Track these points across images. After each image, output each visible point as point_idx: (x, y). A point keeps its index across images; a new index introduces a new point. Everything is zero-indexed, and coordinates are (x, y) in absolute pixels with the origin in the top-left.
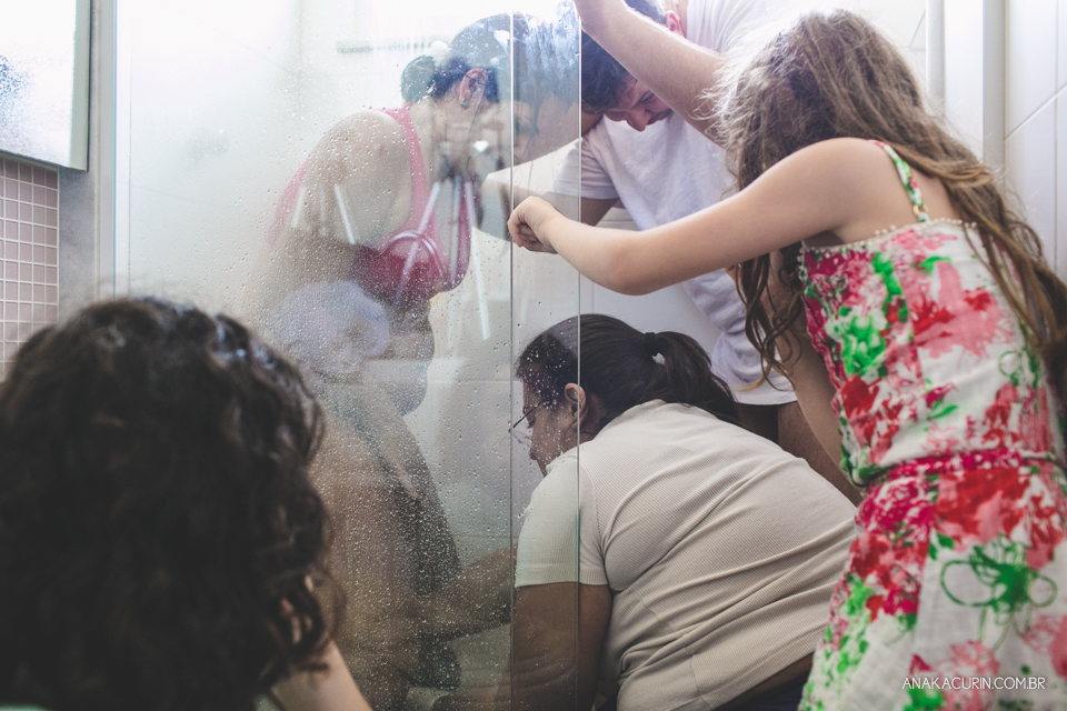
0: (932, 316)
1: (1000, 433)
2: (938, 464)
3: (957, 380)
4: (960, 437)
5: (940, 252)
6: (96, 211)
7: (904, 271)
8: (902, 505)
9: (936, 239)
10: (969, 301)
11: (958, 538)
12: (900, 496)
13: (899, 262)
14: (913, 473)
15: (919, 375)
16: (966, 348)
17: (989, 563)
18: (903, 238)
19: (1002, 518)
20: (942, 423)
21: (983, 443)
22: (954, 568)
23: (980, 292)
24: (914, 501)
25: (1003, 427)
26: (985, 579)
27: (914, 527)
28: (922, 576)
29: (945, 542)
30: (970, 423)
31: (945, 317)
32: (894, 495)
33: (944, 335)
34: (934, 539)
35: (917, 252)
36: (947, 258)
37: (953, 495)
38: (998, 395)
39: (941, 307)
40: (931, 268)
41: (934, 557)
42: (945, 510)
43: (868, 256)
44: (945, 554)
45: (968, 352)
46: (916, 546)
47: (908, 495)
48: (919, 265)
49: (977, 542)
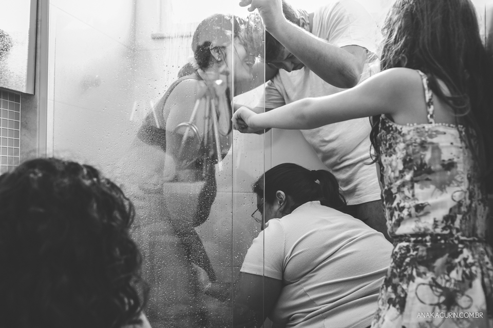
0: (423, 170)
1: (450, 228)
2: (420, 238)
3: (431, 201)
4: (430, 227)
5: (435, 140)
6: (38, 113)
7: (415, 146)
8: (403, 256)
9: (434, 133)
10: (443, 165)
11: (425, 273)
12: (403, 252)
13: (414, 141)
14: (409, 241)
15: (413, 196)
16: (437, 187)
17: (438, 286)
18: (419, 130)
19: (446, 266)
20: (423, 219)
21: (442, 231)
22: (421, 286)
23: (450, 161)
24: (408, 255)
25: (452, 225)
26: (436, 293)
27: (407, 267)
28: (408, 290)
29: (419, 275)
30: (435, 221)
31: (430, 172)
32: (400, 251)
33: (427, 179)
34: (414, 273)
35: (423, 139)
36: (438, 144)
37: (425, 253)
38: (451, 210)
39: (428, 166)
40: (428, 147)
41: (413, 281)
42: (420, 260)
43: (402, 134)
44: (418, 280)
45: (437, 189)
46: (407, 276)
47: (406, 251)
48: (423, 145)
49: (434, 276)
